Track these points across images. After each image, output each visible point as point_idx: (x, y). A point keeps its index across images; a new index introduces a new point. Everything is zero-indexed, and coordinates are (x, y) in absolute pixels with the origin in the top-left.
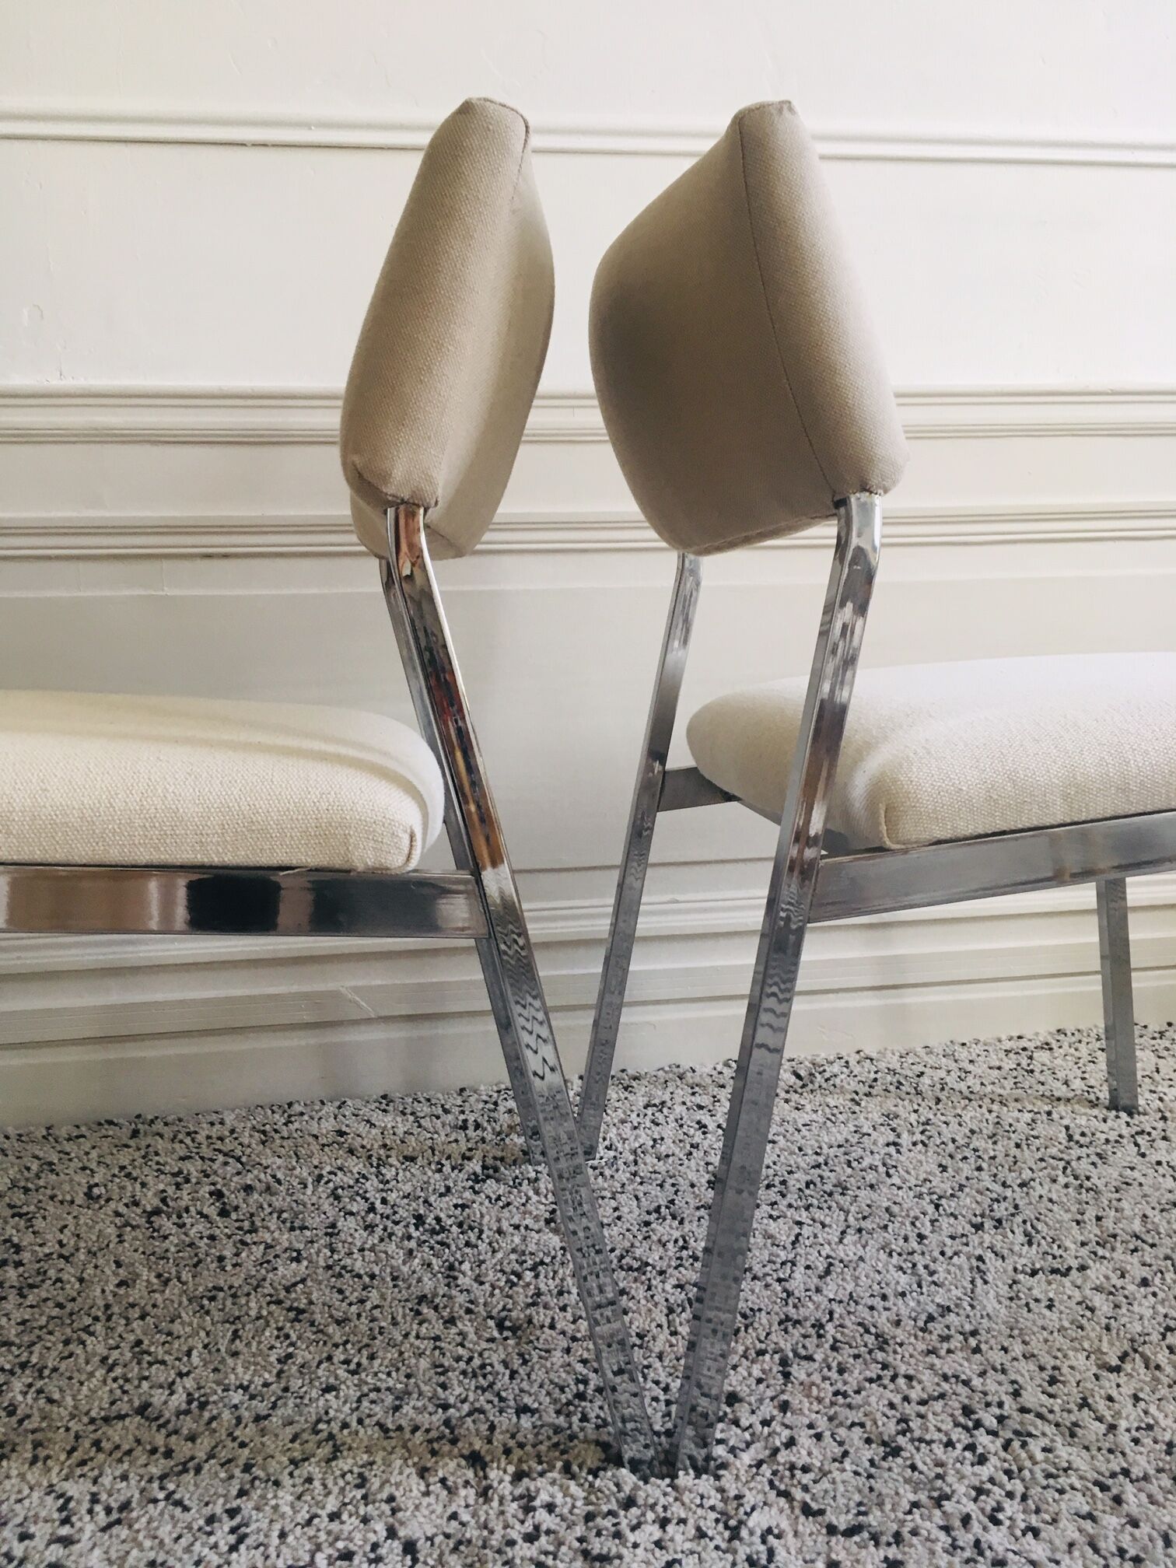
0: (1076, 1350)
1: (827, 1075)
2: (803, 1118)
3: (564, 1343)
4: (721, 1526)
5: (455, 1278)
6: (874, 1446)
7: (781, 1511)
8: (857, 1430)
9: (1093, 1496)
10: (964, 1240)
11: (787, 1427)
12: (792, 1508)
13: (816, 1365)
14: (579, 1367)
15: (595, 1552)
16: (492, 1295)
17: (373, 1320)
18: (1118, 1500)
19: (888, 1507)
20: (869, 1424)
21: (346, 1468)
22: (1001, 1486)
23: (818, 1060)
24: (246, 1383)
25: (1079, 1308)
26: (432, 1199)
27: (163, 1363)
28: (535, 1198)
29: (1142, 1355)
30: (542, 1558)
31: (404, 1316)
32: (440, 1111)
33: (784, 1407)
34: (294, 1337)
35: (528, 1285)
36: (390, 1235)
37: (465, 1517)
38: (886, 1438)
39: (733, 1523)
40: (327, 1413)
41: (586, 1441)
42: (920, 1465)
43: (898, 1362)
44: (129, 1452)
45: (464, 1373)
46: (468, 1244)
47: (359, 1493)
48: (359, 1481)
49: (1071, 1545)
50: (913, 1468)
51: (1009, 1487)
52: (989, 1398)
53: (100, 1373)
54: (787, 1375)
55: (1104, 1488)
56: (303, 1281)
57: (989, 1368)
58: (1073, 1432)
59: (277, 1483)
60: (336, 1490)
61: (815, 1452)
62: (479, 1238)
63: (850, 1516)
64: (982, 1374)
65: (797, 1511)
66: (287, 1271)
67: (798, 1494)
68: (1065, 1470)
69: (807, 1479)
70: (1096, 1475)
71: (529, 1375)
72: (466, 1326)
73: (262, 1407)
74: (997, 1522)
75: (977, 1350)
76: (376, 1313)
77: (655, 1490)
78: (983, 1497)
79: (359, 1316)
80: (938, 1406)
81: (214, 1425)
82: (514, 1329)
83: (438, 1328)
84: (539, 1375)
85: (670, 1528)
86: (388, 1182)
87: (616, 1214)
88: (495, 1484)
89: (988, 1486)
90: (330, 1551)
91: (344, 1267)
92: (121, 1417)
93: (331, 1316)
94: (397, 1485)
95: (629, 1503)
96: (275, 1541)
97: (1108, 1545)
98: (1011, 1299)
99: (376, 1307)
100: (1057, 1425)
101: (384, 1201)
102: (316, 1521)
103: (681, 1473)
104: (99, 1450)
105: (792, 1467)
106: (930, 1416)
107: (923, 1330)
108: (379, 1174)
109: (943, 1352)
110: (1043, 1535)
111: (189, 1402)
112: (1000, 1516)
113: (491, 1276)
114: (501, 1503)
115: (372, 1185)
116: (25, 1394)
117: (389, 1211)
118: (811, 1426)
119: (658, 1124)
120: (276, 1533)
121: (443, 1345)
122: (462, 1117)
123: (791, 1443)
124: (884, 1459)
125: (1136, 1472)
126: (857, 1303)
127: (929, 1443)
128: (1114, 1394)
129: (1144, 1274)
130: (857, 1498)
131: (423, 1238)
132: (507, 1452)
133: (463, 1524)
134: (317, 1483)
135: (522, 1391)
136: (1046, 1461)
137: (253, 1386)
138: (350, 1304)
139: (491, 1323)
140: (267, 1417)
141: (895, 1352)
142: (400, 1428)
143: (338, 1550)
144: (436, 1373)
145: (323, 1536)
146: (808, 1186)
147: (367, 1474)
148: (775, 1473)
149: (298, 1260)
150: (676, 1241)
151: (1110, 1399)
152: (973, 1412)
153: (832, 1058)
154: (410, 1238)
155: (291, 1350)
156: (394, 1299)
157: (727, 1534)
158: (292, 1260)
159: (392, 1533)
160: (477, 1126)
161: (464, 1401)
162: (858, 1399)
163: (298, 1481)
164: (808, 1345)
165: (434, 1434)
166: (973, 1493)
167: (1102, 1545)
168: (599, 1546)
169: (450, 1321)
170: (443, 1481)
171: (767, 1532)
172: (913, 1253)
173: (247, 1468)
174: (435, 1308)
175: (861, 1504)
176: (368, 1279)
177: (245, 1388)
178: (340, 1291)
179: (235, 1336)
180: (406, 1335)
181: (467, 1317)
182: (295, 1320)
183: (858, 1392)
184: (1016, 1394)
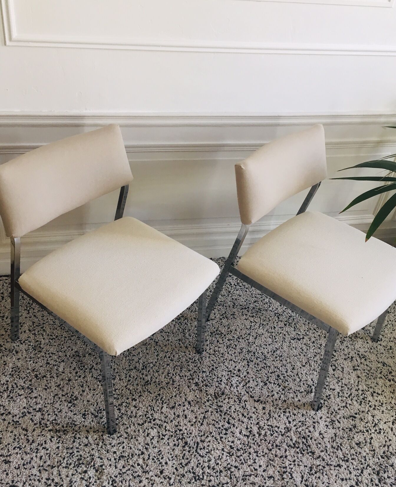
0: (298, 361)
5: (185, 335)
6: (262, 383)
8: (260, 379)
10: (282, 329)
11: (248, 378)
12: (249, 396)
13: (253, 363)
14: (212, 362)
15: (219, 405)
17: (171, 346)
19: (264, 396)
25: (300, 350)
27: (135, 356)
29: (309, 363)
33: (248, 373)
37: (198, 396)
38: (265, 381)
40: (169, 371)
42: (269, 388)
43: (268, 363)
44: (136, 379)
45: (192, 362)
50: (268, 388)
52: (282, 373)
53: (124, 359)
54: (248, 365)
61: (253, 384)
62: (188, 322)
63: (258, 398)
64: (282, 366)
67: (250, 393)
69: (251, 390)
73: (157, 369)
75: (281, 361)
79: (169, 344)
80: (273, 374)
81: (150, 372)
83: (184, 349)
84: (205, 364)
85: (230, 400)
89: (279, 392)
92: (132, 370)
98: (289, 347)
99: (171, 342)
100: (292, 379)
104: (131, 377)
105: (249, 387)
107: (273, 355)
109: (275, 361)
111: (143, 366)
113: (192, 335)
116: (112, 363)
118: (252, 378)
121: (186, 354)
123: (249, 382)
124: (264, 386)
126: (261, 347)
128: (303, 372)
129: (314, 340)
130: (259, 394)
133: (197, 398)
138: (166, 341)
140: (159, 371)
141: (267, 360)
142: (183, 376)
144: (187, 362)
146: (253, 309)
148: (246, 388)
150: (227, 326)
151: (302, 374)
152: (280, 376)
155: (158, 353)
156: (174, 340)
157: (239, 401)
159: (186, 400)
161: (193, 369)
164: (252, 358)
165: (189, 378)
168: (219, 404)
169: (186, 347)
170: (192, 389)
171: (245, 401)
172: (272, 333)
173: (159, 384)
174: (183, 343)
175: (260, 395)
176: (168, 334)
177: (152, 363)
178: (163, 337)
179: (147, 349)
180: (179, 350)
181: (189, 346)
182: (157, 345)
183: (260, 370)
184: (287, 372)
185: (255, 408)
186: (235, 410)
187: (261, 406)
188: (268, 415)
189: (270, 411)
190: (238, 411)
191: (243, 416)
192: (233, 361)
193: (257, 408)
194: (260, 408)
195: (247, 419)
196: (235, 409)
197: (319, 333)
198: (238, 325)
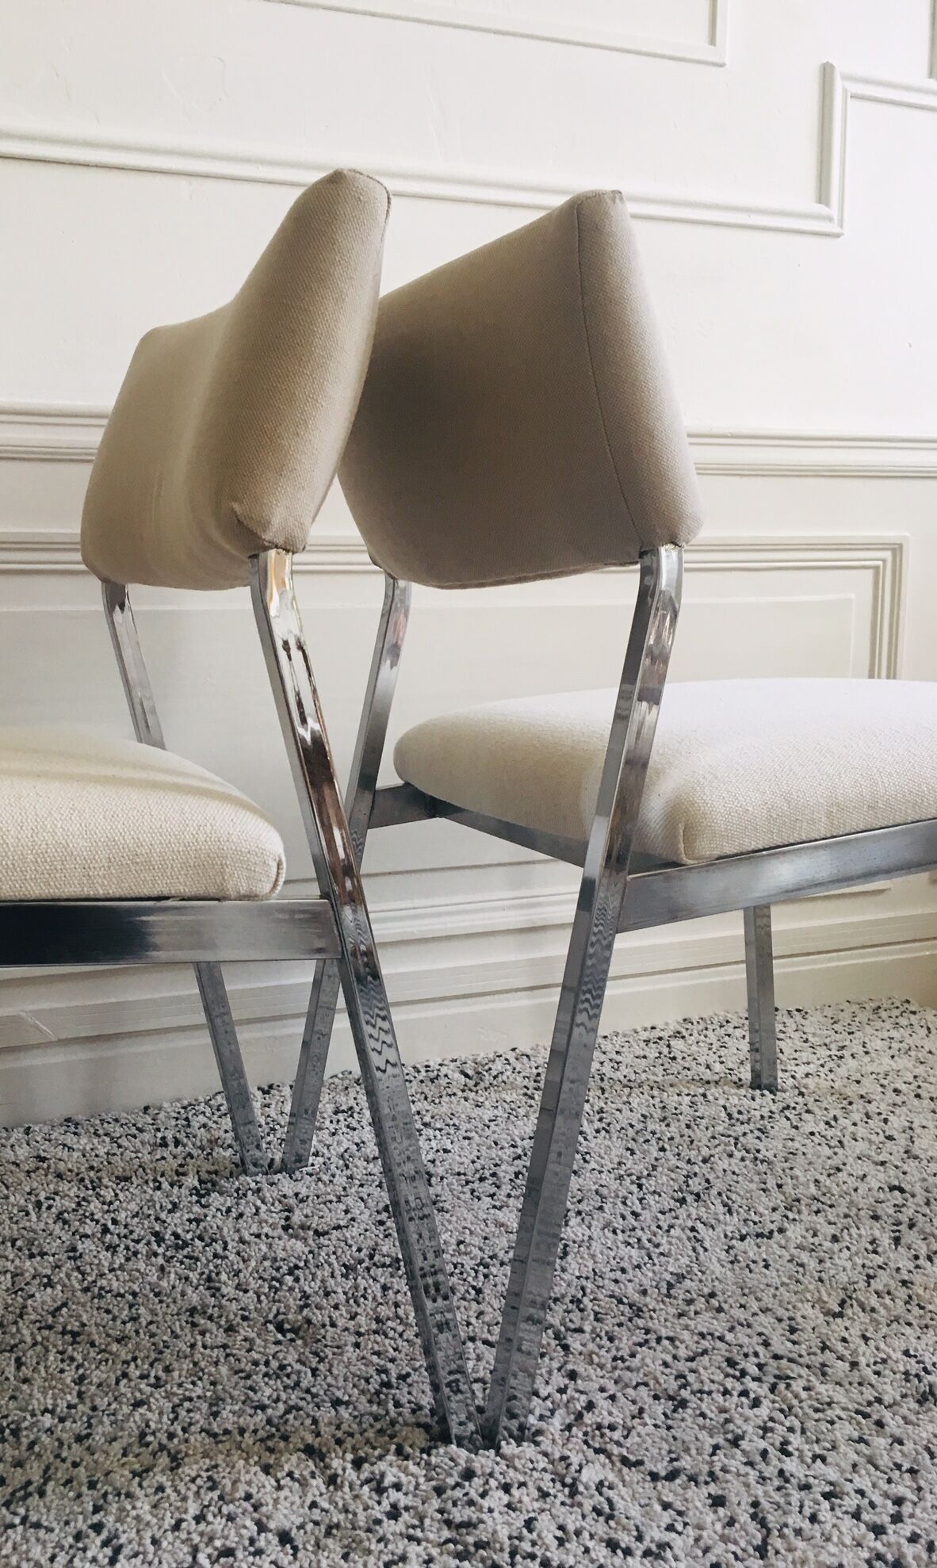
0: (801, 1301)
1: (494, 1073)
2: (487, 1114)
3: (352, 1339)
4: (558, 1485)
5: (218, 1289)
6: (662, 1401)
7: (604, 1466)
8: (643, 1389)
9: (859, 1423)
10: (673, 1213)
11: (582, 1392)
12: (612, 1462)
13: (587, 1336)
14: (374, 1359)
16: (259, 1301)
17: (153, 1335)
18: (880, 1424)
19: (693, 1452)
20: (652, 1383)
21: (193, 1474)
22: (782, 1424)
23: (479, 1059)
24: (50, 1407)
25: (790, 1265)
26: (163, 1216)
28: (263, 1208)
29: (857, 1300)
30: (411, 1531)
31: (182, 1329)
32: (134, 1131)
33: (573, 1375)
34: (79, 1358)
35: (291, 1289)
36: (135, 1254)
37: (324, 1504)
38: (671, 1393)
39: (568, 1480)
40: (148, 1426)
41: (406, 1424)
42: (708, 1412)
43: (657, 1326)
45: (266, 1375)
46: (216, 1256)
47: (215, 1494)
48: (210, 1484)
49: (854, 1466)
50: (703, 1415)
51: (788, 1424)
52: (745, 1350)
54: (566, 1348)
55: (866, 1416)
56: (65, 1305)
57: (736, 1324)
58: (823, 1370)
59: (129, 1495)
60: (190, 1494)
61: (615, 1411)
62: (225, 1249)
63: (665, 1463)
64: (732, 1329)
65: (618, 1464)
66: (45, 1298)
67: (616, 1450)
68: (829, 1404)
69: (617, 1435)
70: (856, 1406)
71: (330, 1371)
72: (245, 1331)
73: (79, 1427)
74: (788, 1454)
75: (720, 1310)
76: (153, 1328)
77: (485, 1461)
78: (769, 1435)
79: (137, 1332)
80: (705, 1361)
81: (37, 1449)
82: (295, 1330)
83: (221, 1337)
84: (340, 1370)
85: (514, 1491)
86: (111, 1203)
87: (349, 1216)
88: (340, 1472)
89: (770, 1424)
90: (209, 1550)
91: (101, 1288)
93: (108, 1335)
94: (249, 1483)
95: (469, 1474)
96: (151, 1549)
97: (884, 1461)
98: (732, 1262)
99: (151, 1323)
100: (808, 1367)
101: (115, 1222)
102: (184, 1525)
103: (503, 1443)
105: (599, 1427)
106: (701, 1370)
107: (669, 1296)
108: (98, 1195)
109: (692, 1314)
110: (829, 1460)
112: (790, 1448)
113: (253, 1285)
114: (351, 1488)
115: (95, 1206)
117: (124, 1231)
118: (602, 1390)
119: (354, 1129)
120: (148, 1541)
121: (234, 1352)
122: (159, 1135)
123: (590, 1406)
124: (674, 1411)
125: (887, 1399)
126: (602, 1278)
127: (710, 1393)
128: (846, 1335)
129: (833, 1232)
130: (665, 1446)
131: (169, 1254)
132: (339, 1442)
133: (325, 1511)
134: (169, 1491)
135: (329, 1385)
136: (810, 1397)
137: (59, 1409)
138: (124, 1323)
139: (271, 1327)
140: (88, 1436)
141: (651, 1318)
142: (226, 1432)
143: (216, 1549)
144: (241, 1378)
145: (196, 1539)
146: (517, 1177)
147: (215, 1476)
148: (586, 1434)
149: (50, 1284)
151: (844, 1340)
152: (736, 1363)
153: (491, 1056)
154: (156, 1255)
155: (81, 1371)
156: (165, 1313)
157: (567, 1490)
158: (45, 1286)
159: (262, 1527)
160: (177, 1143)
161: (277, 1400)
162: (635, 1362)
163: (150, 1491)
164: (574, 1319)
165: (261, 1434)
166: (761, 1432)
167: (880, 1463)
168: (459, 1515)
169: (230, 1329)
170: (290, 1474)
171: (600, 1486)
172: (634, 1229)
173: (92, 1485)
174: (210, 1318)
175: (670, 1452)
176: (131, 1297)
177: (52, 1412)
178: (108, 1312)
179: (19, 1363)
180: (193, 1346)
181: (245, 1324)
182: (74, 1342)
183: (633, 1355)
184: (766, 1344)
185: (666, 1506)
186: (559, 1534)
187: (698, 1497)
188: (753, 1526)
189: (755, 1504)
190: (578, 1533)
191: (614, 1552)
192: (479, 1343)
193: (678, 1505)
194: (699, 1504)
195: (645, 1561)
196: (561, 1528)
197: (843, 1210)
198: (465, 1228)
